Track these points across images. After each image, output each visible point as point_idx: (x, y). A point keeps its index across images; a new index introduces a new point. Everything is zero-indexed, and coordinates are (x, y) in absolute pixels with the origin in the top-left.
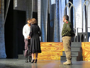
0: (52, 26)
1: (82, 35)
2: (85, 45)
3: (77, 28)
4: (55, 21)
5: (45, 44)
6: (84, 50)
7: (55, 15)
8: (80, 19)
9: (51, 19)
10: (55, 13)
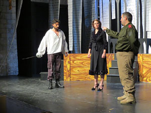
0: (88, 26)
2: (143, 59)
4: (93, 18)
5: (81, 57)
6: (142, 67)
7: (93, 9)
9: (85, 15)
10: (93, 7)
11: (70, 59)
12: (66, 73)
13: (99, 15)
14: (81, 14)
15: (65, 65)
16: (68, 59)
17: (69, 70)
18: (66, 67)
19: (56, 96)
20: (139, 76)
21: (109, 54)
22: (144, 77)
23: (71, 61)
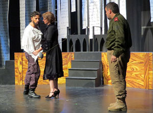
1: (103, 39)
3: (93, 27)
6: (106, 67)
8: (95, 10)
11: (22, 59)
12: (17, 76)
13: (56, 7)
14: (35, 6)
15: (16, 66)
16: (20, 59)
17: (21, 72)
18: (18, 68)
19: (6, 103)
20: (103, 79)
21: (68, 52)
22: (108, 80)
23: (24, 62)
